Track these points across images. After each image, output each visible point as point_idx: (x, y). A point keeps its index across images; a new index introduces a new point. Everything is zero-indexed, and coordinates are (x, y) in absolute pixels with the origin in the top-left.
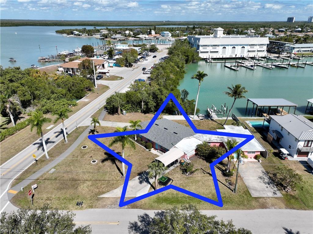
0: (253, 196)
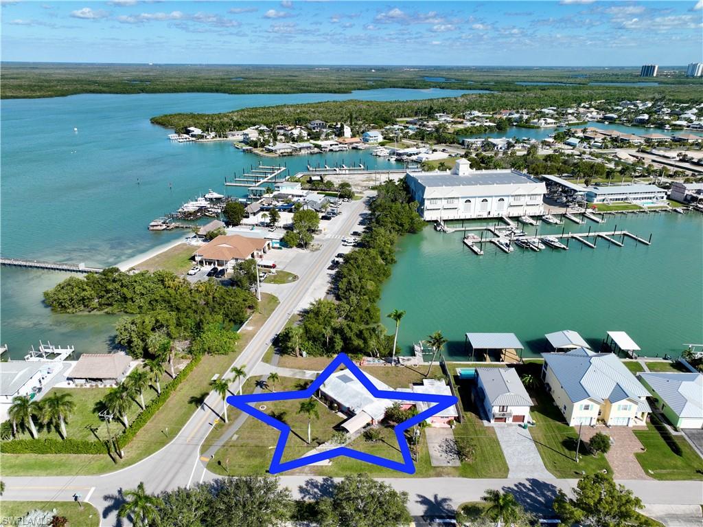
0: (432, 465)
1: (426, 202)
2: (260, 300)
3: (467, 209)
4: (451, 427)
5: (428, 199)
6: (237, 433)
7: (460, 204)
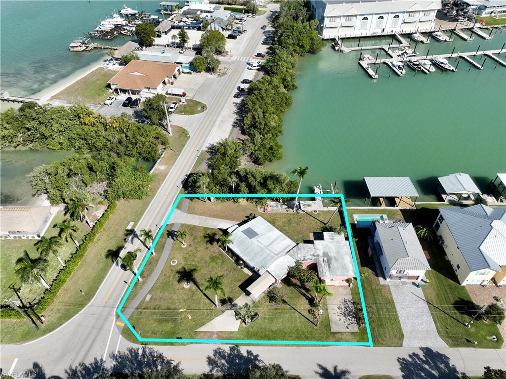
0: (332, 331)
1: (326, 19)
2: (171, 135)
3: (363, 27)
4: (349, 286)
5: (328, 17)
6: (149, 292)
7: (358, 21)
